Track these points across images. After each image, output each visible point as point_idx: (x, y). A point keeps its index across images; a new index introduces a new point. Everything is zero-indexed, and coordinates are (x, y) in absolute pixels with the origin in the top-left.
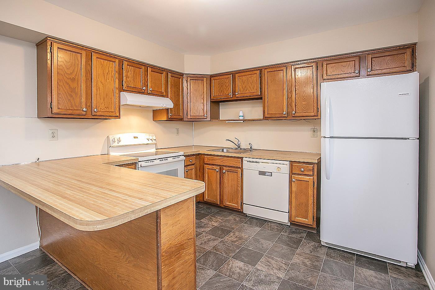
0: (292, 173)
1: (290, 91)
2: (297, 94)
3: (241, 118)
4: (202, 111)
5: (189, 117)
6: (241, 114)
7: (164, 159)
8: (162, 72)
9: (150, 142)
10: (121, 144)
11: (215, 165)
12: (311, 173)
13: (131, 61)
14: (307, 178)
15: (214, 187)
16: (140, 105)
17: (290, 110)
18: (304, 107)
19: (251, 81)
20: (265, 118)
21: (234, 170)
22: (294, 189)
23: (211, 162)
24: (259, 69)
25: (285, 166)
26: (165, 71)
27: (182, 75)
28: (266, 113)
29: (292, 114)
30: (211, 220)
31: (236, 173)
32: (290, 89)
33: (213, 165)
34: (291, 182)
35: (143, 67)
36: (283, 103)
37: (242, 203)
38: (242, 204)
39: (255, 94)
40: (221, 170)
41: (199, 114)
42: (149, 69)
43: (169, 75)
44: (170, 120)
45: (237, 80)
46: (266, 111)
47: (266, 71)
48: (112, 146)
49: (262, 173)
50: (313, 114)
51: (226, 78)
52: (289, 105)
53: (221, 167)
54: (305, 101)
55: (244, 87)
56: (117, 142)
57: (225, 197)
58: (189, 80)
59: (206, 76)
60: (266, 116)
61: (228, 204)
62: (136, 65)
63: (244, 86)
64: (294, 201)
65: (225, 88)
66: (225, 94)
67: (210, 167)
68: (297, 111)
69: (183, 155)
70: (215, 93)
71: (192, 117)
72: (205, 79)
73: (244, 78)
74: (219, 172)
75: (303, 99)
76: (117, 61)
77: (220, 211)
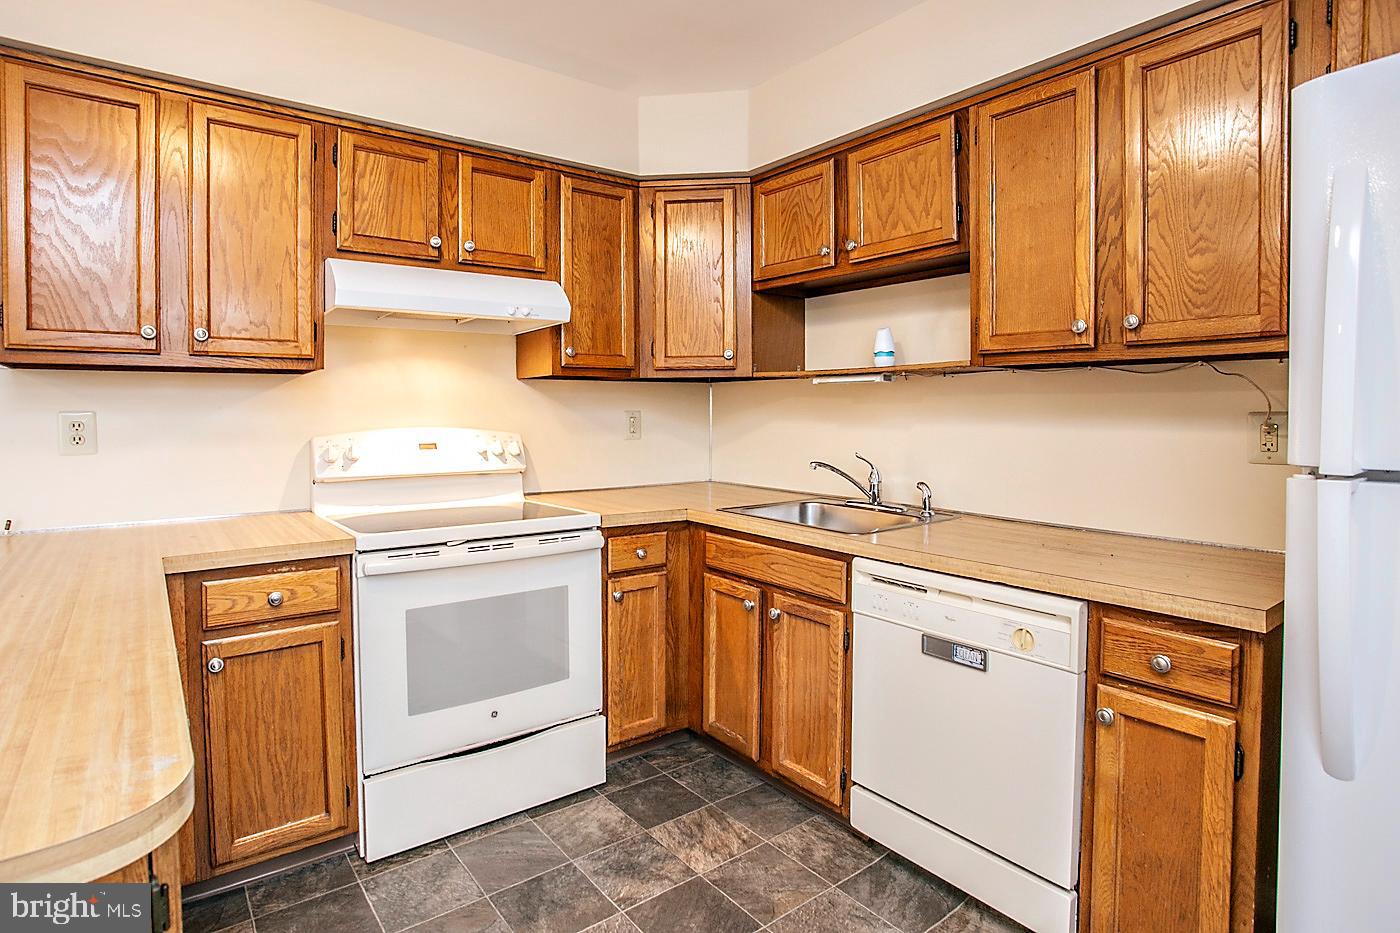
0: (1097, 674)
1: (1113, 201)
2: (1156, 215)
3: (883, 362)
4: (713, 335)
5: (660, 362)
6: (883, 344)
7: (490, 543)
8: (525, 172)
9: (494, 464)
10: (355, 471)
11: (745, 578)
12: (1222, 692)
13: (374, 129)
14: (1193, 718)
15: (740, 677)
16: (456, 316)
17: (1110, 309)
18: (1201, 287)
19: (916, 179)
20: (984, 360)
21: (814, 613)
22: (1109, 767)
23: (726, 564)
24: (951, 113)
25: (1063, 626)
26: (542, 168)
27: (633, 183)
28: (985, 332)
29: (1122, 330)
30: (692, 836)
31: (823, 630)
32: (1111, 193)
33: (738, 577)
34: (1091, 722)
35: (433, 155)
36: (1071, 276)
37: (846, 782)
38: (849, 784)
39: (933, 239)
40: (765, 602)
41: (702, 346)
42: (460, 161)
43: (562, 185)
44: (568, 373)
45: (852, 180)
46: (984, 319)
47: (986, 111)
48: (319, 476)
49: (940, 648)
50: (1254, 324)
51: (809, 180)
52: (1107, 281)
53: (766, 589)
54: (1202, 252)
55: (884, 211)
56: (340, 462)
57: (781, 735)
58: (660, 204)
59: (732, 181)
60: (986, 344)
61: (789, 765)
62: (396, 147)
63: (884, 206)
64: (1105, 832)
65: (807, 228)
66: (808, 251)
67: (726, 583)
68: (1156, 313)
69: (598, 528)
70: (771, 254)
71: (672, 363)
72: (728, 195)
73: (885, 167)
74: (757, 612)
75: (1193, 237)
76: (305, 131)
77: (761, 790)
